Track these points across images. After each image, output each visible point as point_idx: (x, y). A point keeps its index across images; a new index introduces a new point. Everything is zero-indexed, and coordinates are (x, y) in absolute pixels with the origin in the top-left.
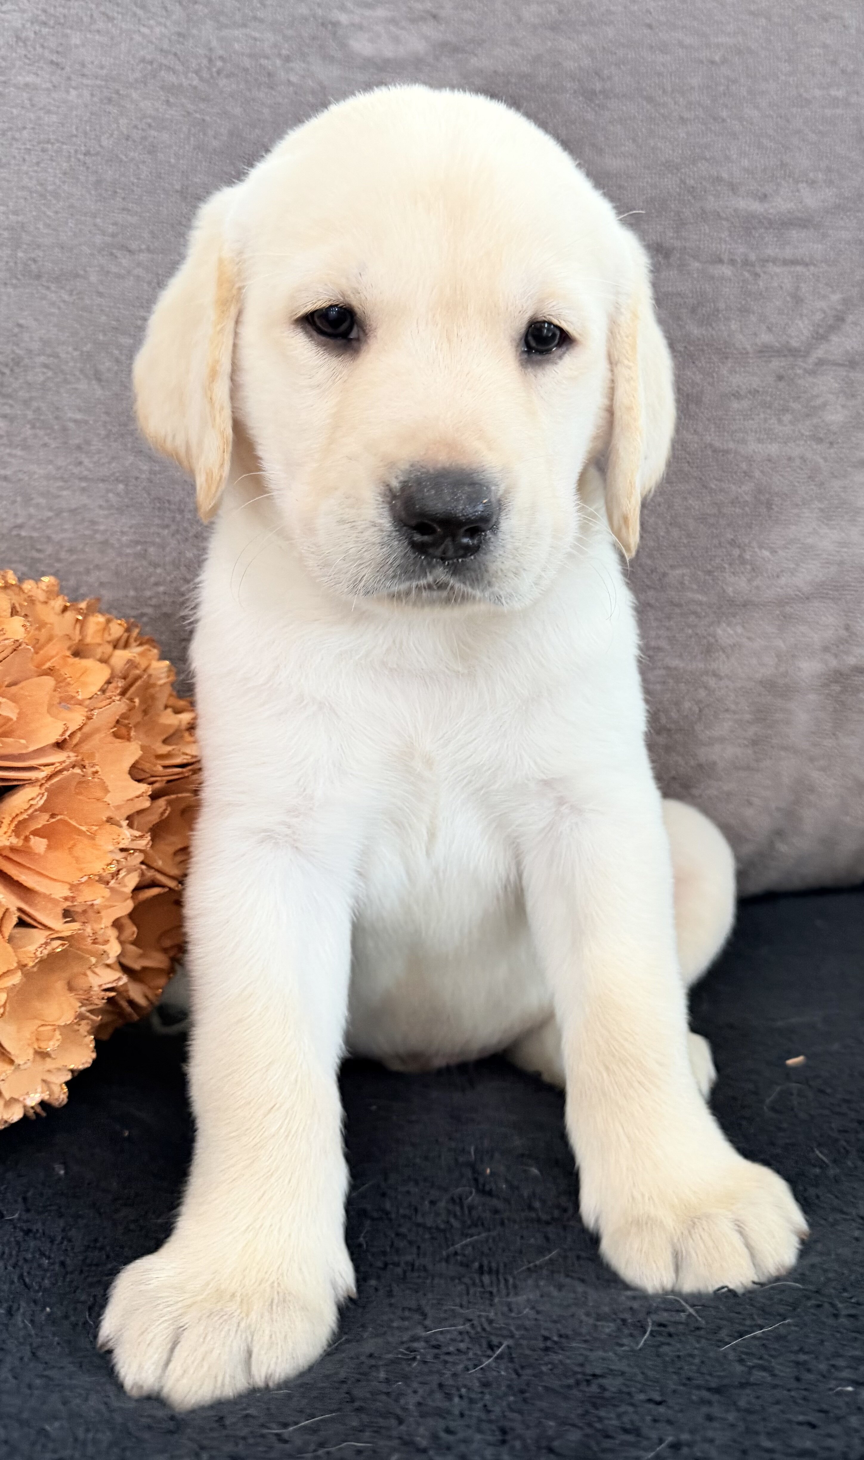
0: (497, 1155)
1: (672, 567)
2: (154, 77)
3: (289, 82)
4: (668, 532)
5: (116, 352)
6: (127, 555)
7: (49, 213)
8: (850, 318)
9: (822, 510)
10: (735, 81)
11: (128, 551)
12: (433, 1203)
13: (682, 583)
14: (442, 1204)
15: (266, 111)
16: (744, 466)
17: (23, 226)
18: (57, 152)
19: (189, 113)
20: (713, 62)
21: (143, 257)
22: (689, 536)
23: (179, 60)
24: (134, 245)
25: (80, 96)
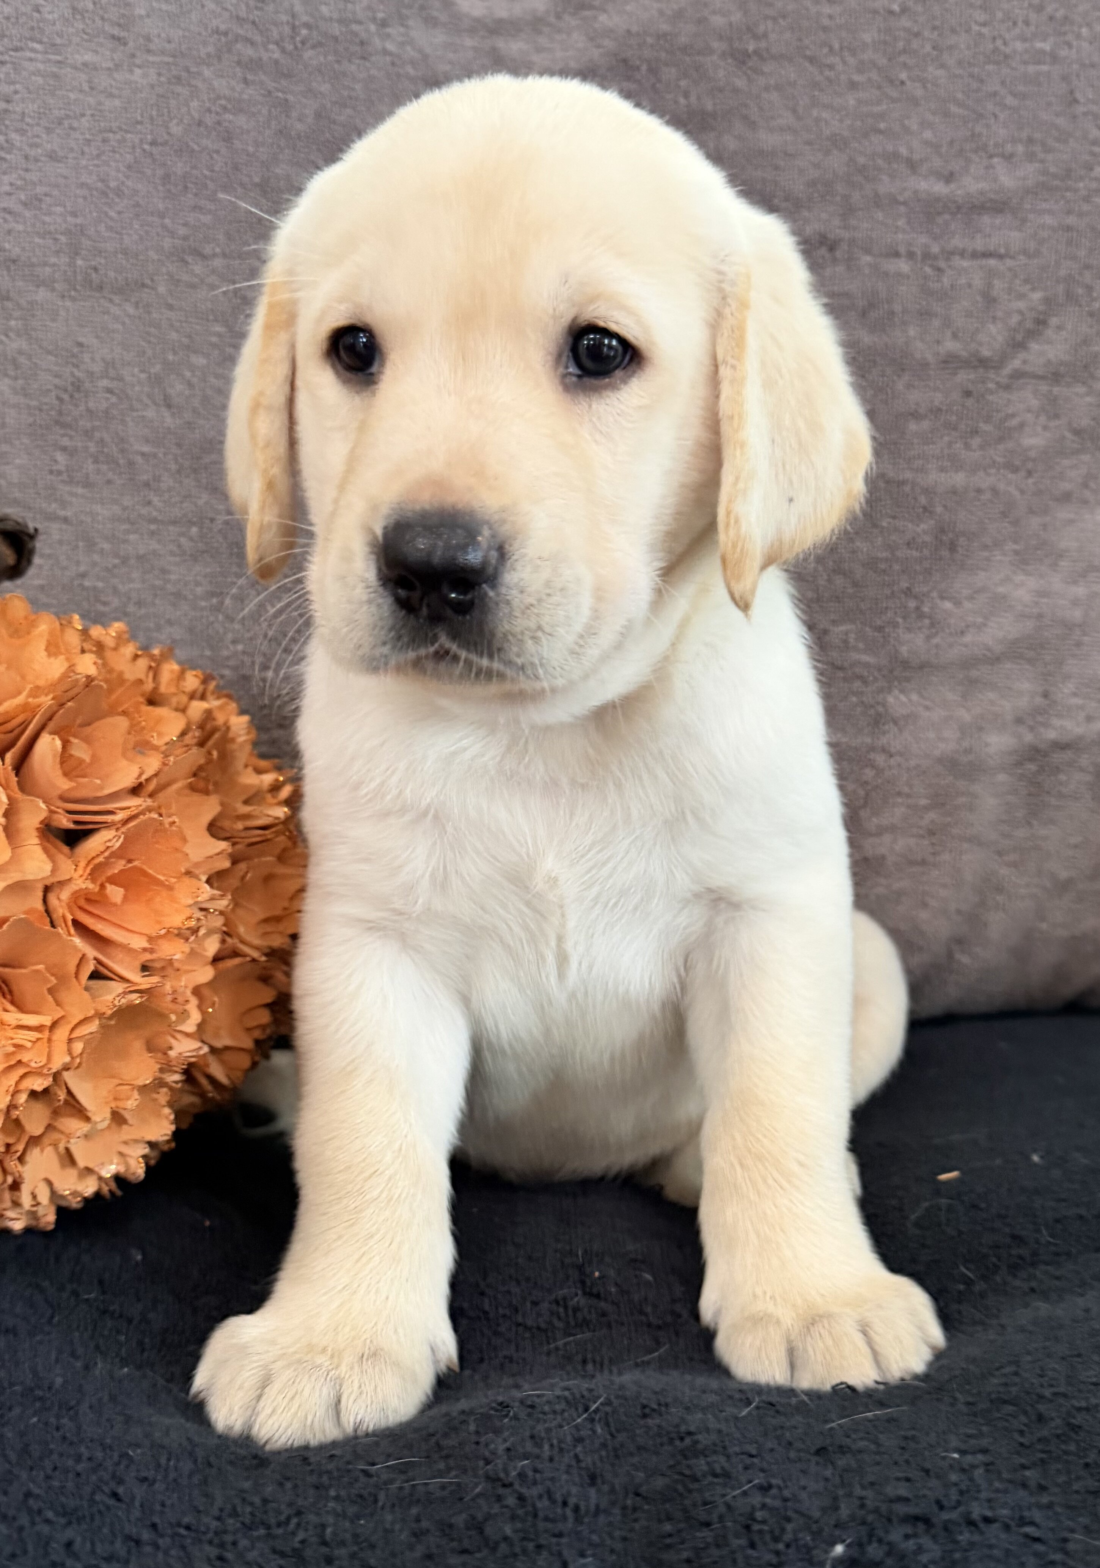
0: (607, 1259)
1: (834, 622)
2: (229, 51)
3: (385, 52)
4: (829, 581)
5: (188, 374)
6: (202, 609)
7: (112, 214)
8: (1054, 321)
9: (1016, 553)
10: (917, 35)
11: (203, 604)
12: (535, 1303)
13: (846, 642)
14: (545, 1306)
15: (358, 87)
16: (923, 500)
17: (82, 229)
18: (119, 141)
19: (270, 92)
20: (891, 13)
21: (218, 263)
22: (855, 584)
23: (257, 29)
24: (207, 250)
25: (145, 75)
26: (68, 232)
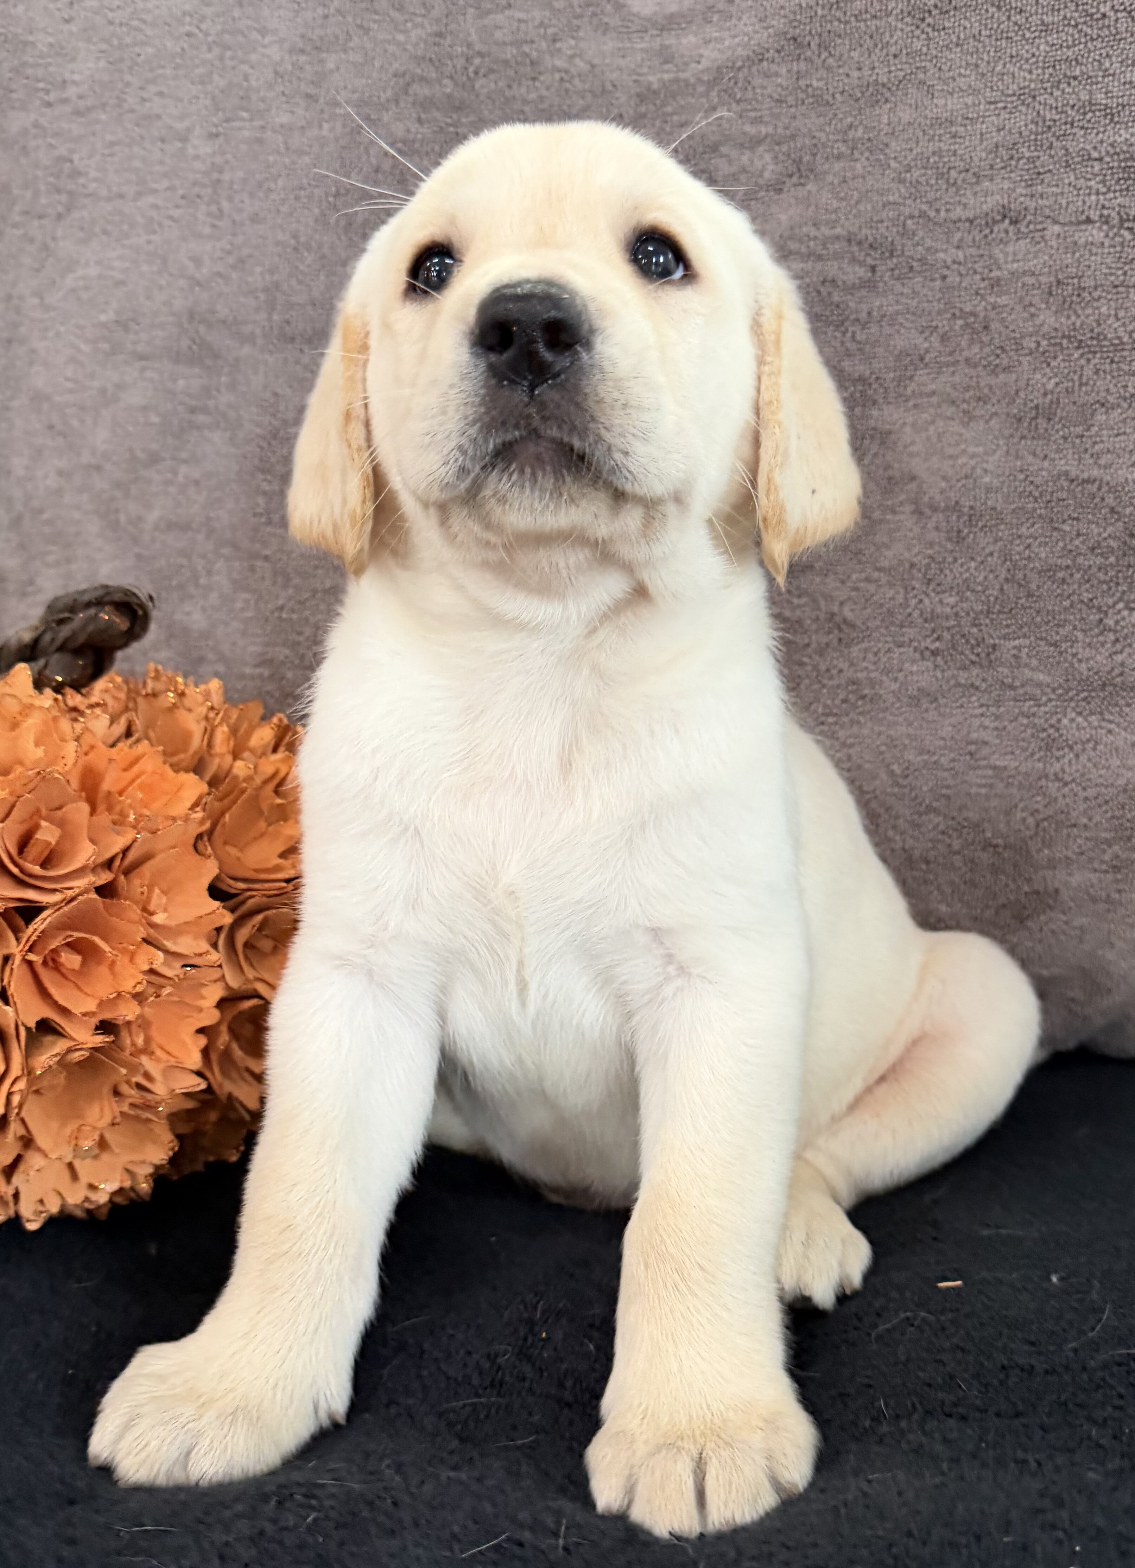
2: (406, 93)
18: (308, 197)
23: (434, 65)
25: (332, 129)
26: (266, 290)
